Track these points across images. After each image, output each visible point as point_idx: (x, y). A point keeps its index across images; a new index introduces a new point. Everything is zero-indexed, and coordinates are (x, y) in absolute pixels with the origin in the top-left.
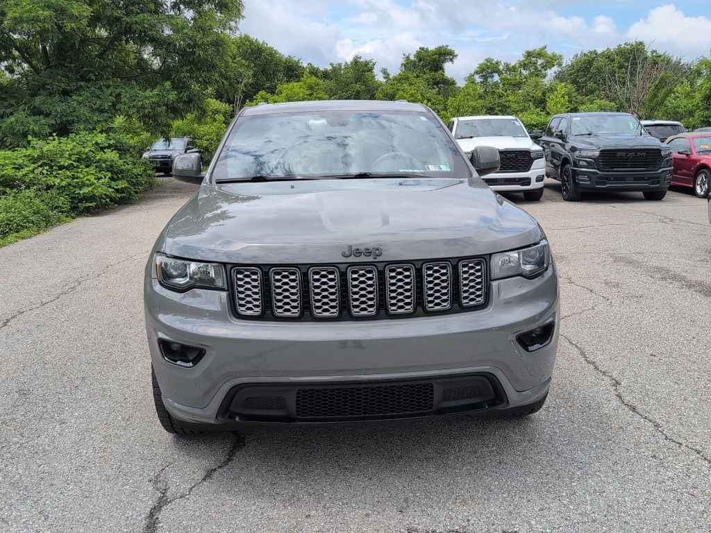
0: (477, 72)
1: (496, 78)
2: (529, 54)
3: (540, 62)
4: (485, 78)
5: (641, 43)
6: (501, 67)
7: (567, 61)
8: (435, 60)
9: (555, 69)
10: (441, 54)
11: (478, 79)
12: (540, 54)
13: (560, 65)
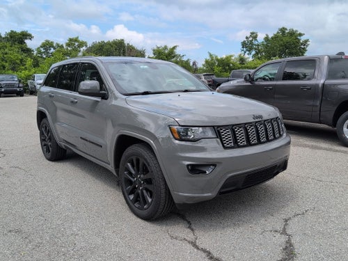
0: (41, 47)
1: (52, 50)
2: (71, 40)
3: (76, 44)
4: (46, 49)
5: (123, 40)
6: (54, 45)
7: (90, 44)
8: (21, 38)
9: (84, 48)
10: (24, 35)
11: (42, 50)
12: (76, 40)
13: (86, 46)
